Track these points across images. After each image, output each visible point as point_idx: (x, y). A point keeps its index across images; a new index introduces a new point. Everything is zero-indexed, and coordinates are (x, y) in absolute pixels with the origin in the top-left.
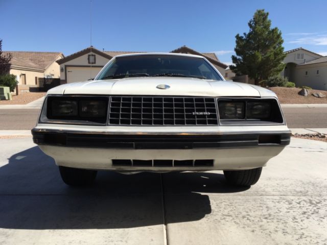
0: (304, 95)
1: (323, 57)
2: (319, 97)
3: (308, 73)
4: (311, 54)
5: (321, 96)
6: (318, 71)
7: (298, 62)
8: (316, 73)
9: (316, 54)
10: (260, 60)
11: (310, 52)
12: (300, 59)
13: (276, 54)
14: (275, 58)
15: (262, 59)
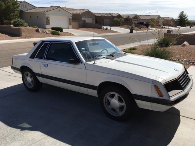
0: (39, 32)
1: (37, 8)
2: (47, 33)
3: (32, 17)
4: (31, 6)
5: (48, 33)
6: (38, 17)
7: (24, 9)
8: (37, 17)
9: (33, 6)
10: (4, 7)
11: (30, 4)
12: (25, 8)
13: (13, 4)
14: (13, 7)
15: (5, 7)
